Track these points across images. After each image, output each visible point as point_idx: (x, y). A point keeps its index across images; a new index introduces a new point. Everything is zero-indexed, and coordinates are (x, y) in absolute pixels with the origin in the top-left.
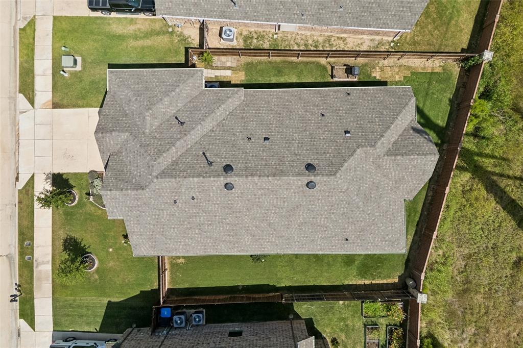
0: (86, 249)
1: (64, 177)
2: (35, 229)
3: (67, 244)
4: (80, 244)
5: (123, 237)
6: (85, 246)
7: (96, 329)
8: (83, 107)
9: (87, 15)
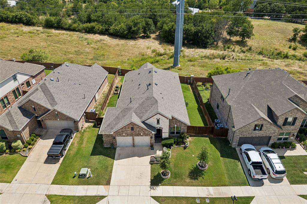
0: (194, 167)
1: (152, 178)
2: (187, 196)
3: (193, 178)
4: (192, 170)
5: (185, 150)
6: (193, 168)
7: (239, 162)
8: (112, 168)
9: (60, 165)
